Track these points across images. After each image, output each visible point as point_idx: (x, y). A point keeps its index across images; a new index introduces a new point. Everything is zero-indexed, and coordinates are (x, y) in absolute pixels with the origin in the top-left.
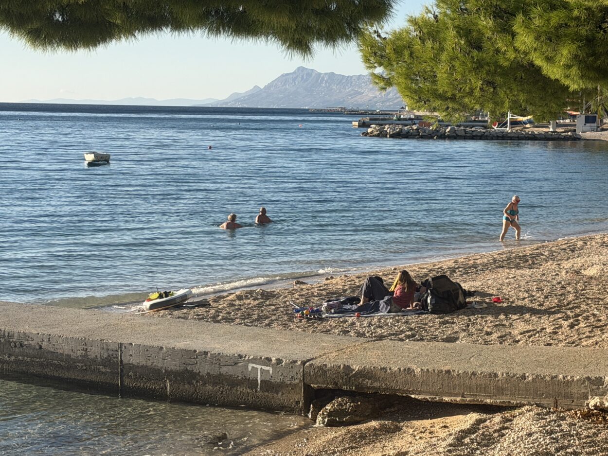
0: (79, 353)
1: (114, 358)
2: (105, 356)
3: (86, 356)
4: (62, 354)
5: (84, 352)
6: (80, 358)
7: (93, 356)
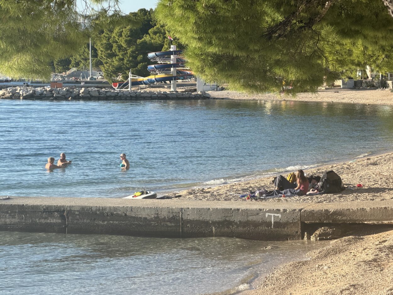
0: (153, 216)
1: (177, 217)
2: (170, 217)
3: (158, 217)
4: (141, 218)
5: (156, 215)
6: (153, 219)
7: (163, 217)
